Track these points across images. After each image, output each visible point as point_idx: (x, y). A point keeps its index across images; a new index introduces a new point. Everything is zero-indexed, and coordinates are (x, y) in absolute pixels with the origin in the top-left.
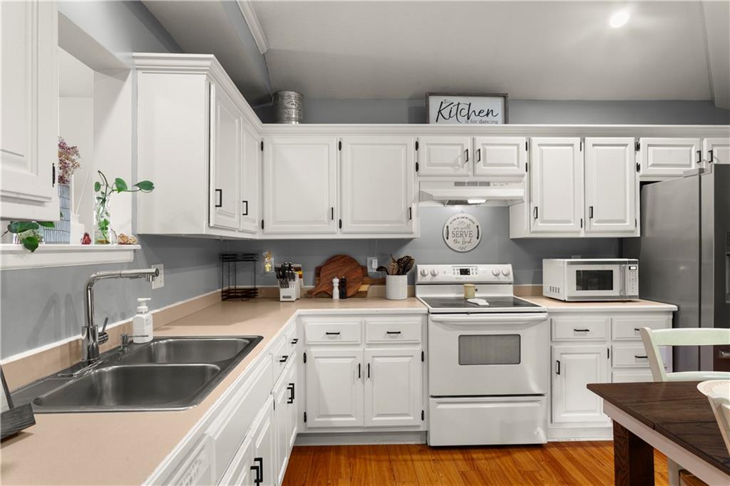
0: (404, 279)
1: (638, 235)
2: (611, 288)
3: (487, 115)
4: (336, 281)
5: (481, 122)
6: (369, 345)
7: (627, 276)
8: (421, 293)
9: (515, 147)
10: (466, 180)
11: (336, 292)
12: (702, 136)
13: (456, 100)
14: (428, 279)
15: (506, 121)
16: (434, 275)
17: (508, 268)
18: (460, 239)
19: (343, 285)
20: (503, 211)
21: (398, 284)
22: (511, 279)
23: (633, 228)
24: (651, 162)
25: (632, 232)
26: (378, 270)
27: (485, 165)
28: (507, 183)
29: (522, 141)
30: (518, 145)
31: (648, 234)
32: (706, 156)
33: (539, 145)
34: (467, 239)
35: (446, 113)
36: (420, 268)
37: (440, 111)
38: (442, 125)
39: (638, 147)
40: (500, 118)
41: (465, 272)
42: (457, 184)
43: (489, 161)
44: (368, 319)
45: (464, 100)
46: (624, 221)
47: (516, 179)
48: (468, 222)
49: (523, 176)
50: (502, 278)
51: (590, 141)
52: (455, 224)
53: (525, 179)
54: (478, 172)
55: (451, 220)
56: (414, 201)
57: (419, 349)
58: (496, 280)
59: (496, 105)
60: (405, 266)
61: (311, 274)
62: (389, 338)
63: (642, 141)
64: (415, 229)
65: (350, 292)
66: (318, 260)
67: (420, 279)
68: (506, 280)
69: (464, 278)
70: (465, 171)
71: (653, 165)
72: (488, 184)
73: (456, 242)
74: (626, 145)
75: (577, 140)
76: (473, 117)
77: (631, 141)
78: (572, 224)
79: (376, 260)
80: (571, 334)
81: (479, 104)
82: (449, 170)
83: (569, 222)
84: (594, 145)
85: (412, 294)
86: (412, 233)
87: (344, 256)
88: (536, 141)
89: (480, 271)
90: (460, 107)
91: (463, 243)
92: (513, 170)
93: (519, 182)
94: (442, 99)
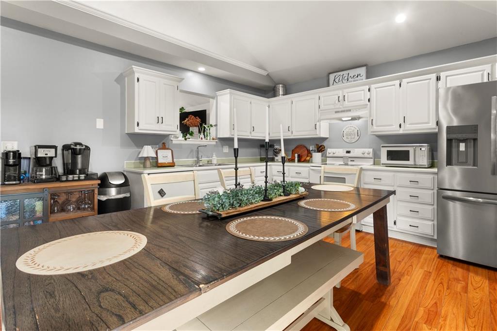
0: (320, 154)
2: (409, 160)
3: (358, 76)
4: (296, 155)
5: (354, 81)
6: (292, 177)
8: (329, 161)
9: (363, 92)
10: (340, 110)
11: (296, 159)
13: (341, 73)
14: (331, 155)
15: (366, 78)
16: (334, 153)
17: (370, 150)
18: (349, 137)
19: (299, 156)
21: (317, 157)
22: (371, 155)
23: (434, 127)
25: (433, 129)
27: (347, 102)
28: (359, 109)
29: (367, 87)
30: (364, 90)
33: (375, 88)
34: (353, 137)
35: (337, 80)
36: (329, 150)
37: (334, 80)
38: (336, 86)
39: (438, 79)
40: (364, 77)
41: (348, 152)
42: (336, 112)
44: (292, 168)
45: (345, 73)
46: (428, 123)
47: (364, 107)
48: (353, 128)
49: (367, 105)
50: (366, 155)
51: (405, 81)
52: (347, 130)
53: (369, 106)
54: (344, 106)
55: (345, 128)
56: (317, 122)
57: (308, 180)
58: (363, 156)
59: (362, 71)
60: (320, 149)
61: (291, 153)
63: (443, 74)
64: (318, 133)
65: (303, 160)
66: (293, 147)
67: (328, 155)
68: (368, 156)
69: (348, 155)
70: (339, 107)
72: (350, 110)
73: (347, 138)
74: (430, 79)
75: (398, 82)
76: (350, 79)
77: (434, 76)
78: (394, 127)
80: (372, 180)
81: (352, 72)
82: (332, 107)
83: (392, 125)
84: (408, 83)
85: (324, 162)
86: (317, 135)
87: (301, 145)
89: (356, 152)
90: (344, 76)
91: (351, 138)
92: (362, 103)
93: (366, 108)
94: (335, 74)
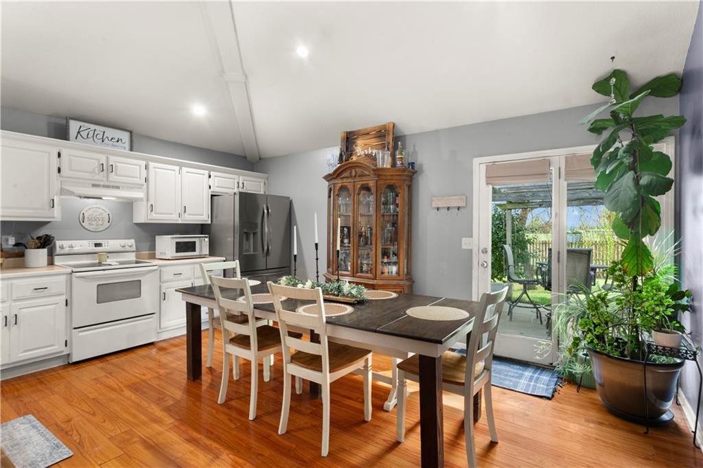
0: (45, 251)
1: (210, 223)
2: (195, 251)
3: (118, 141)
5: (113, 145)
6: (15, 300)
7: (203, 244)
8: (59, 261)
9: (138, 167)
10: (102, 183)
12: (239, 175)
13: (93, 127)
14: (67, 250)
15: (131, 149)
16: (72, 247)
17: (132, 242)
18: (94, 223)
20: (129, 205)
22: (134, 249)
23: (207, 218)
24: (216, 185)
25: (206, 221)
26: (15, 245)
27: (116, 175)
28: (132, 188)
29: (143, 163)
30: (140, 166)
31: (214, 222)
32: (241, 185)
33: (154, 168)
34: (100, 222)
35: (84, 134)
36: (58, 243)
37: (79, 132)
38: (79, 143)
39: (210, 177)
40: (127, 145)
41: (97, 245)
42: (94, 185)
43: (118, 173)
44: (14, 281)
45: (100, 129)
46: (203, 215)
47: (139, 187)
48: (101, 211)
49: (143, 185)
50: (127, 248)
51: (183, 169)
52: (90, 212)
53: (145, 186)
54: (111, 179)
55: (86, 209)
56: (56, 195)
57: (63, 298)
58: (123, 249)
59: (125, 136)
60: (46, 242)
62: (36, 294)
63: (212, 173)
64: (57, 215)
67: (58, 251)
68: (130, 249)
69: (98, 249)
70: (101, 178)
71: (217, 187)
72: (118, 188)
73: (90, 224)
74: (204, 175)
75: (178, 168)
76: (106, 141)
77: (206, 173)
78: (173, 216)
79: (14, 238)
80: (172, 277)
81: (110, 133)
82: (87, 175)
83: (171, 214)
84: (187, 172)
85: (51, 263)
86: (54, 218)
88: (152, 165)
89: (111, 244)
90: (96, 132)
91: (97, 225)
92: (137, 181)
93: (140, 188)
94: (82, 124)
